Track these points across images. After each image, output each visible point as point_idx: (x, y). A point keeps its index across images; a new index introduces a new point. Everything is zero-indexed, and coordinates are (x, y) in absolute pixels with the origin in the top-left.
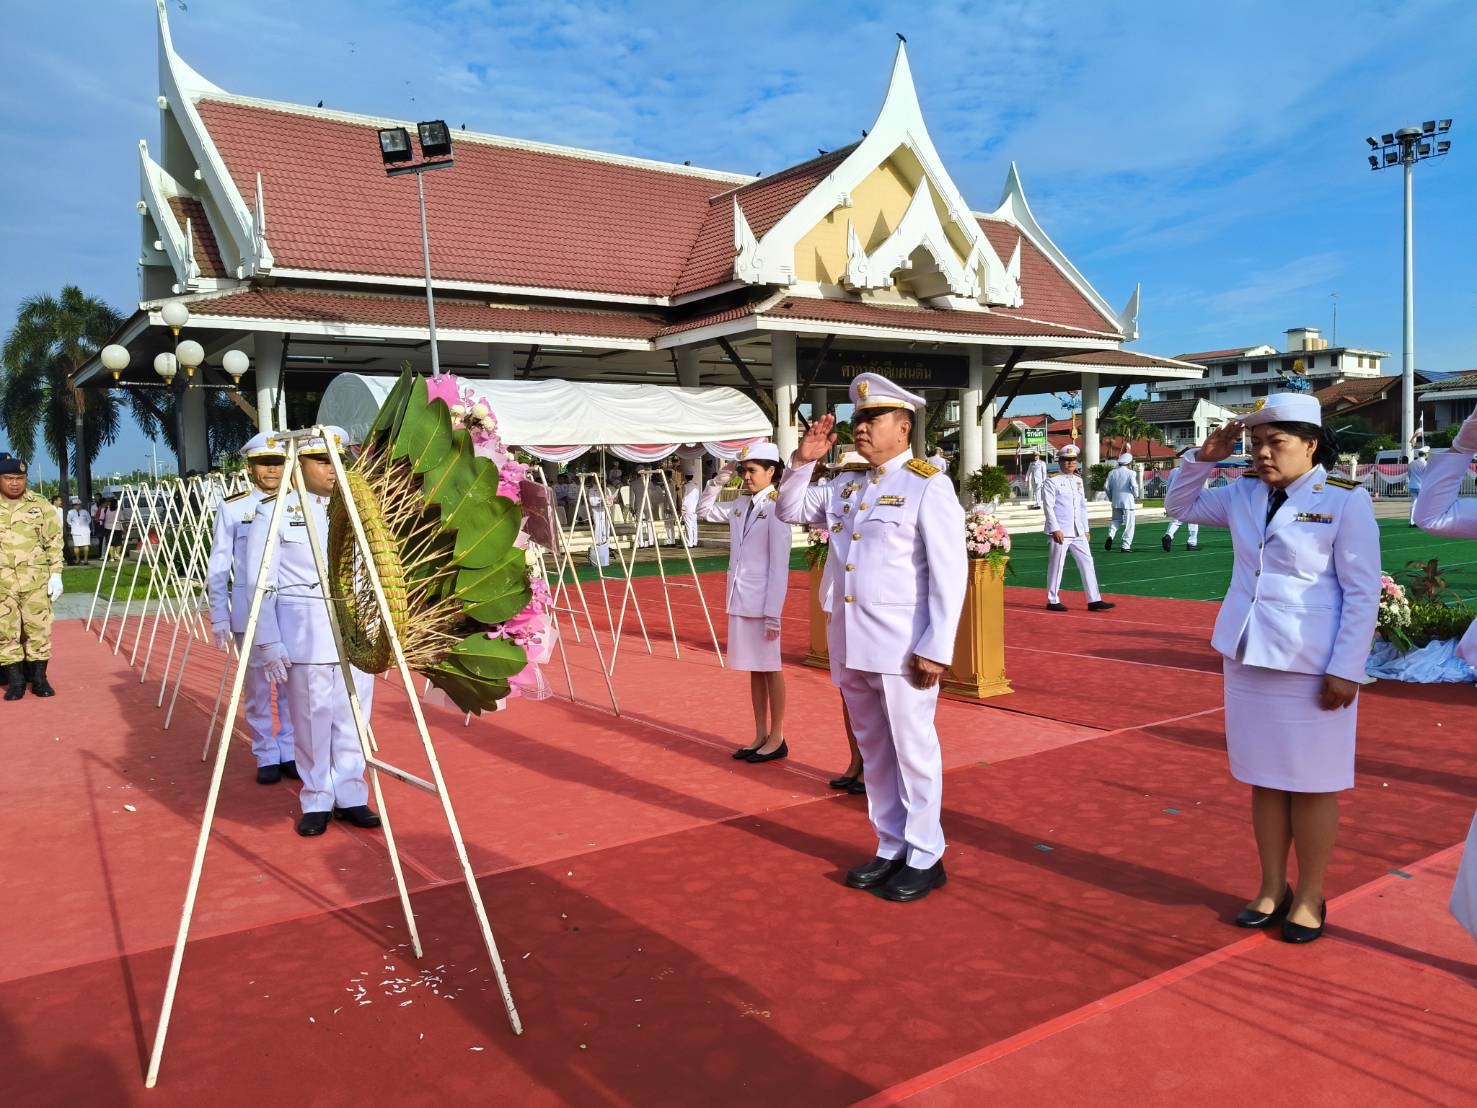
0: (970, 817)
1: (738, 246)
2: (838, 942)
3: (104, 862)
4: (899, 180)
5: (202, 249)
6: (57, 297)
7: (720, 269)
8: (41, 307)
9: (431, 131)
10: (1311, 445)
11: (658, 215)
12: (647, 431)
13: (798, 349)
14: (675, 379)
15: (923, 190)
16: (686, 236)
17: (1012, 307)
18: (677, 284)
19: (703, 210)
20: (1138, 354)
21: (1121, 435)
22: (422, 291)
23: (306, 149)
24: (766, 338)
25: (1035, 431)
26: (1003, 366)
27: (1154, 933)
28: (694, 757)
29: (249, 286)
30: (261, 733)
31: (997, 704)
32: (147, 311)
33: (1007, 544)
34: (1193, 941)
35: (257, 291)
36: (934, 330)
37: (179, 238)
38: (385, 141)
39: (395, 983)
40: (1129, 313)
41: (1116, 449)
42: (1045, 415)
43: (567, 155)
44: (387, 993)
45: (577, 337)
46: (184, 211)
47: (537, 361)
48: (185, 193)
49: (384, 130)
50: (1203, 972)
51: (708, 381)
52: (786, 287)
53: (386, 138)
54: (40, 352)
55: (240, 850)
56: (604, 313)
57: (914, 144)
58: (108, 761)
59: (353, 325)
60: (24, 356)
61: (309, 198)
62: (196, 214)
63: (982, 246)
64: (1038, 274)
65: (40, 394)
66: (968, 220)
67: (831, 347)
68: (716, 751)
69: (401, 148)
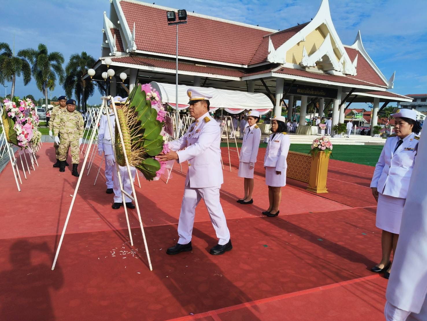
0: (301, 228)
1: (269, 51)
2: (249, 258)
3: (60, 209)
4: (321, 34)
5: (118, 44)
6: (80, 54)
7: (264, 58)
8: (76, 57)
9: (182, 12)
10: (411, 126)
11: (247, 41)
12: (236, 105)
13: (284, 83)
14: (247, 89)
15: (328, 37)
16: (255, 47)
17: (353, 75)
18: (250, 62)
19: (261, 40)
20: (393, 93)
21: (386, 117)
22: (175, 59)
23: (149, 16)
24: (275, 79)
25: (359, 114)
26: (349, 93)
27: (344, 269)
28: (226, 200)
29: (129, 55)
30: (109, 180)
31: (322, 195)
32: (101, 60)
33: (331, 148)
34: (356, 274)
35: (132, 56)
36: (327, 80)
37: (112, 40)
38: (169, 15)
39: (123, 252)
40: (391, 80)
41: (384, 121)
42: (363, 109)
43: (222, 21)
44: (120, 254)
45: (219, 75)
46: (114, 32)
47: (207, 82)
48: (115, 27)
49: (169, 12)
50: (356, 283)
51: (256, 91)
52: (282, 64)
53: (169, 14)
54: (75, 70)
55: (96, 210)
56: (228, 69)
57: (327, 23)
58: (70, 182)
59: (156, 68)
60: (71, 71)
61: (148, 30)
62: (117, 33)
63: (345, 56)
64: (363, 65)
65: (74, 81)
66: (341, 47)
67: (294, 83)
68: (233, 199)
69: (172, 17)
